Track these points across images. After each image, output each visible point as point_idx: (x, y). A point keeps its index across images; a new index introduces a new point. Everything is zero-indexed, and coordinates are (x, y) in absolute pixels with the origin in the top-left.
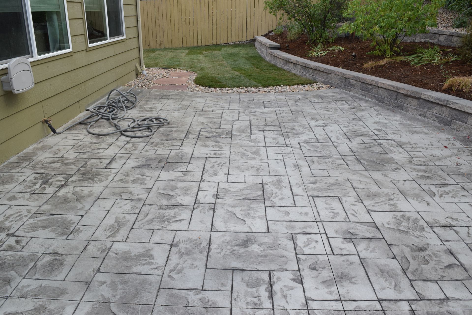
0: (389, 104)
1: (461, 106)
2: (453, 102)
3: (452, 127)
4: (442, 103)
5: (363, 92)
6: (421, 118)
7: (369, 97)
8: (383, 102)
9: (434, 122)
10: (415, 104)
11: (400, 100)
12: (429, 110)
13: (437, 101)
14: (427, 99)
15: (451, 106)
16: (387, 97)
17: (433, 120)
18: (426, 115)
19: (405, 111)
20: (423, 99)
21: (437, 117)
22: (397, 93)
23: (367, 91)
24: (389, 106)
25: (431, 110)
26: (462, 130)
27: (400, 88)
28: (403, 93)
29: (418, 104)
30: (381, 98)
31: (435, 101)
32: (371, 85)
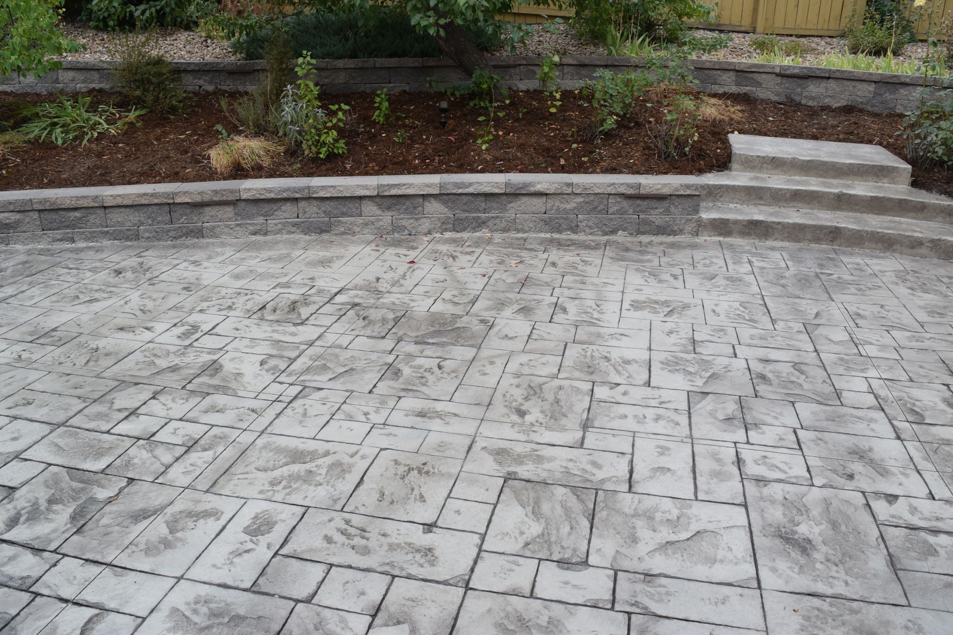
0: (158, 236)
1: (341, 189)
2: (323, 187)
3: (337, 232)
4: (298, 196)
5: (58, 234)
6: (258, 238)
7: (87, 239)
8: (137, 237)
9: (293, 236)
10: (231, 215)
11: (183, 220)
12: (268, 218)
13: (285, 195)
14: (258, 196)
15: (322, 194)
16: (142, 224)
17: (290, 232)
18: (269, 229)
19: (212, 237)
20: (247, 201)
21: (295, 225)
22: (171, 206)
23: (68, 227)
24: (159, 240)
25: (273, 214)
26: (358, 229)
27: (176, 194)
28: (190, 201)
29: (236, 214)
30: (127, 230)
31: (280, 197)
32: (76, 209)
